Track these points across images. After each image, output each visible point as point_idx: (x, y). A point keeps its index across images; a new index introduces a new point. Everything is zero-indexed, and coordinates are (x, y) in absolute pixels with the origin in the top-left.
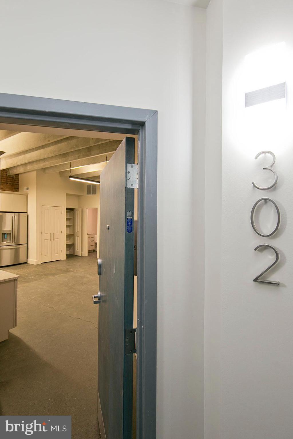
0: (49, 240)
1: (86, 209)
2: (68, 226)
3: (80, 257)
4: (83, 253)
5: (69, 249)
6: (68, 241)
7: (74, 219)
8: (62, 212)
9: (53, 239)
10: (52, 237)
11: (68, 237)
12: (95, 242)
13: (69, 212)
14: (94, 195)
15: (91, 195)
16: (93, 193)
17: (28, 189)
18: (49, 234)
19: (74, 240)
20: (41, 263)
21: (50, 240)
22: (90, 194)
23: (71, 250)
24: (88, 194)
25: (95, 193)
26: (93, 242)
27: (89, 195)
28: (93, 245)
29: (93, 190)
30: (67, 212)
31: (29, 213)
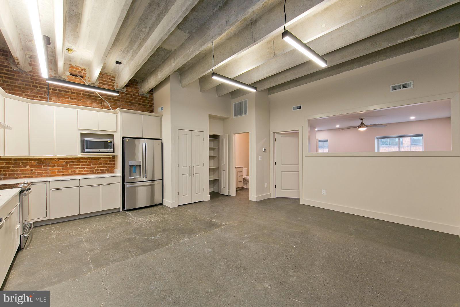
0: (188, 175)
1: (234, 135)
2: (211, 158)
3: (226, 197)
4: (230, 191)
5: (214, 186)
6: (212, 176)
7: (218, 149)
8: (204, 138)
9: (193, 174)
10: (192, 172)
11: (212, 170)
12: (244, 177)
13: (213, 141)
14: (244, 116)
15: (240, 116)
16: (242, 114)
17: (162, 109)
18: (188, 167)
19: (219, 175)
20: (179, 206)
21: (190, 175)
22: (238, 114)
23: (216, 187)
24: (235, 115)
25: (246, 112)
26: (240, 177)
27: (237, 117)
28: (241, 181)
29: (242, 109)
30: (210, 141)
31: (163, 141)
